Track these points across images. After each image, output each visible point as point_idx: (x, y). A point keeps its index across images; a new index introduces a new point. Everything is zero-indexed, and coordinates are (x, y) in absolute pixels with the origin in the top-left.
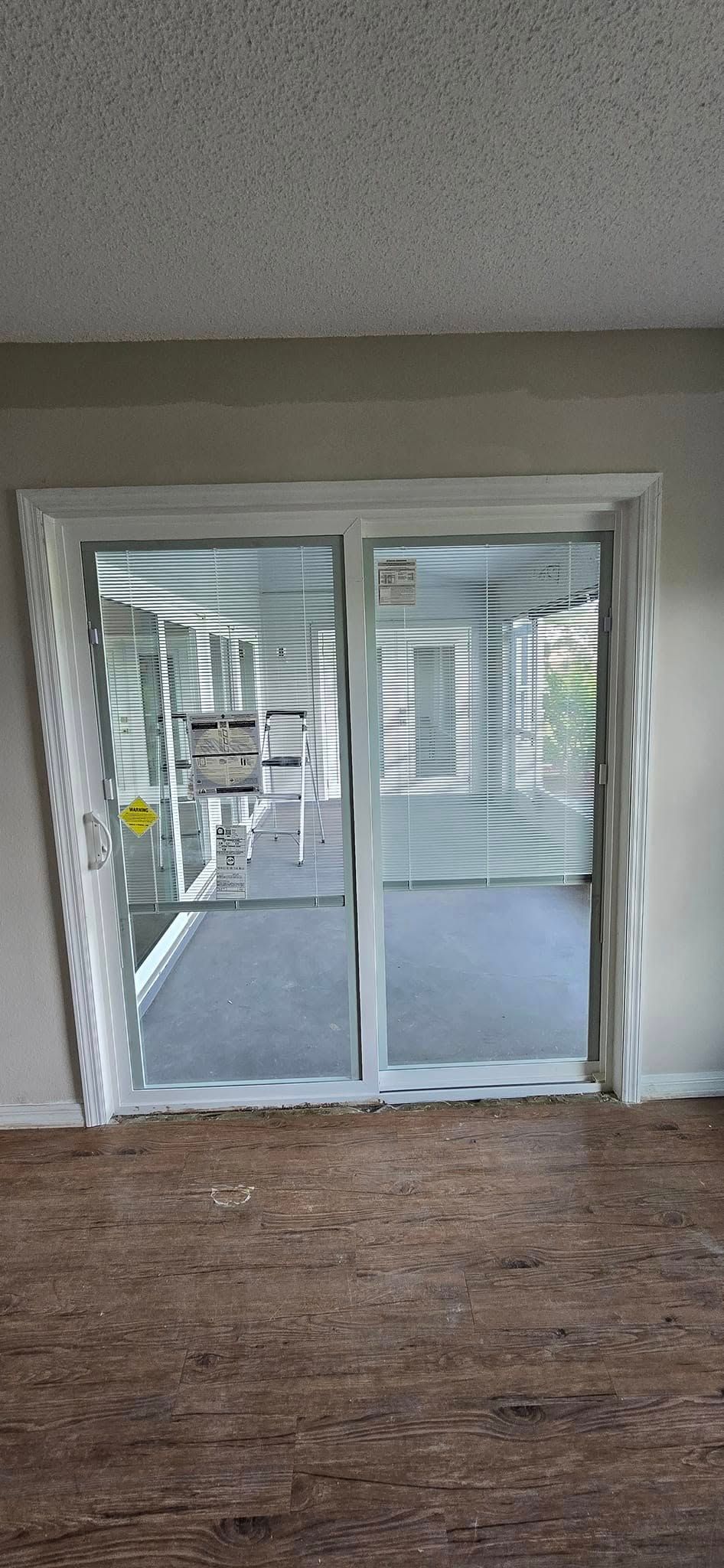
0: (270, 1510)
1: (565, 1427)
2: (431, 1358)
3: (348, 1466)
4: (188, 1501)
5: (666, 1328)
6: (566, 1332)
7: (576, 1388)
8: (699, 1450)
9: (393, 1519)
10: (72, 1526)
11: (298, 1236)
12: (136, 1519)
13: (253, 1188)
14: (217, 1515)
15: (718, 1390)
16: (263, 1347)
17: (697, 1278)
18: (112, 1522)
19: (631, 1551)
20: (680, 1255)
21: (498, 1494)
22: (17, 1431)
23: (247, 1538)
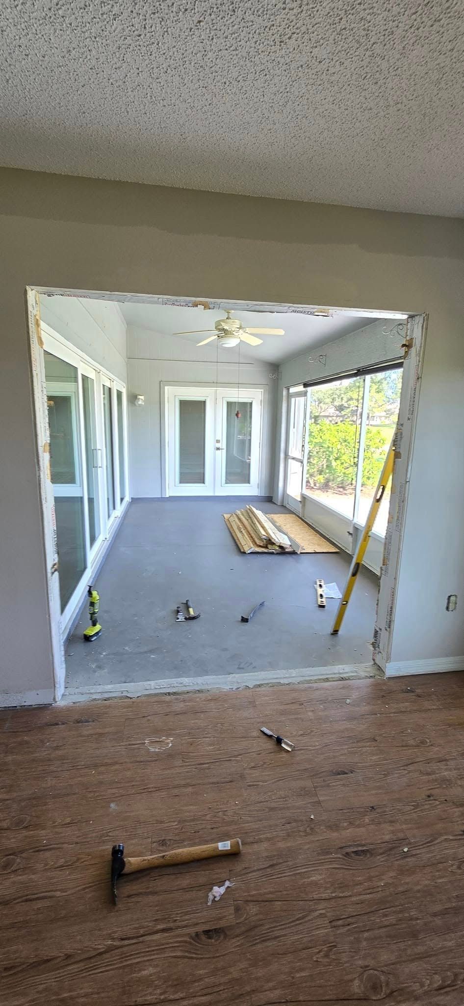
0: (222, 924)
1: (383, 859)
2: (301, 829)
3: (265, 894)
4: (171, 925)
5: (429, 801)
6: (375, 808)
7: (387, 837)
8: (457, 863)
9: (298, 919)
10: (101, 948)
11: (207, 765)
12: (141, 939)
13: (172, 739)
14: (192, 931)
15: (462, 831)
16: (199, 832)
17: (440, 773)
18: (126, 942)
19: (431, 919)
20: (428, 761)
21: (354, 899)
22: (51, 897)
23: (213, 941)
